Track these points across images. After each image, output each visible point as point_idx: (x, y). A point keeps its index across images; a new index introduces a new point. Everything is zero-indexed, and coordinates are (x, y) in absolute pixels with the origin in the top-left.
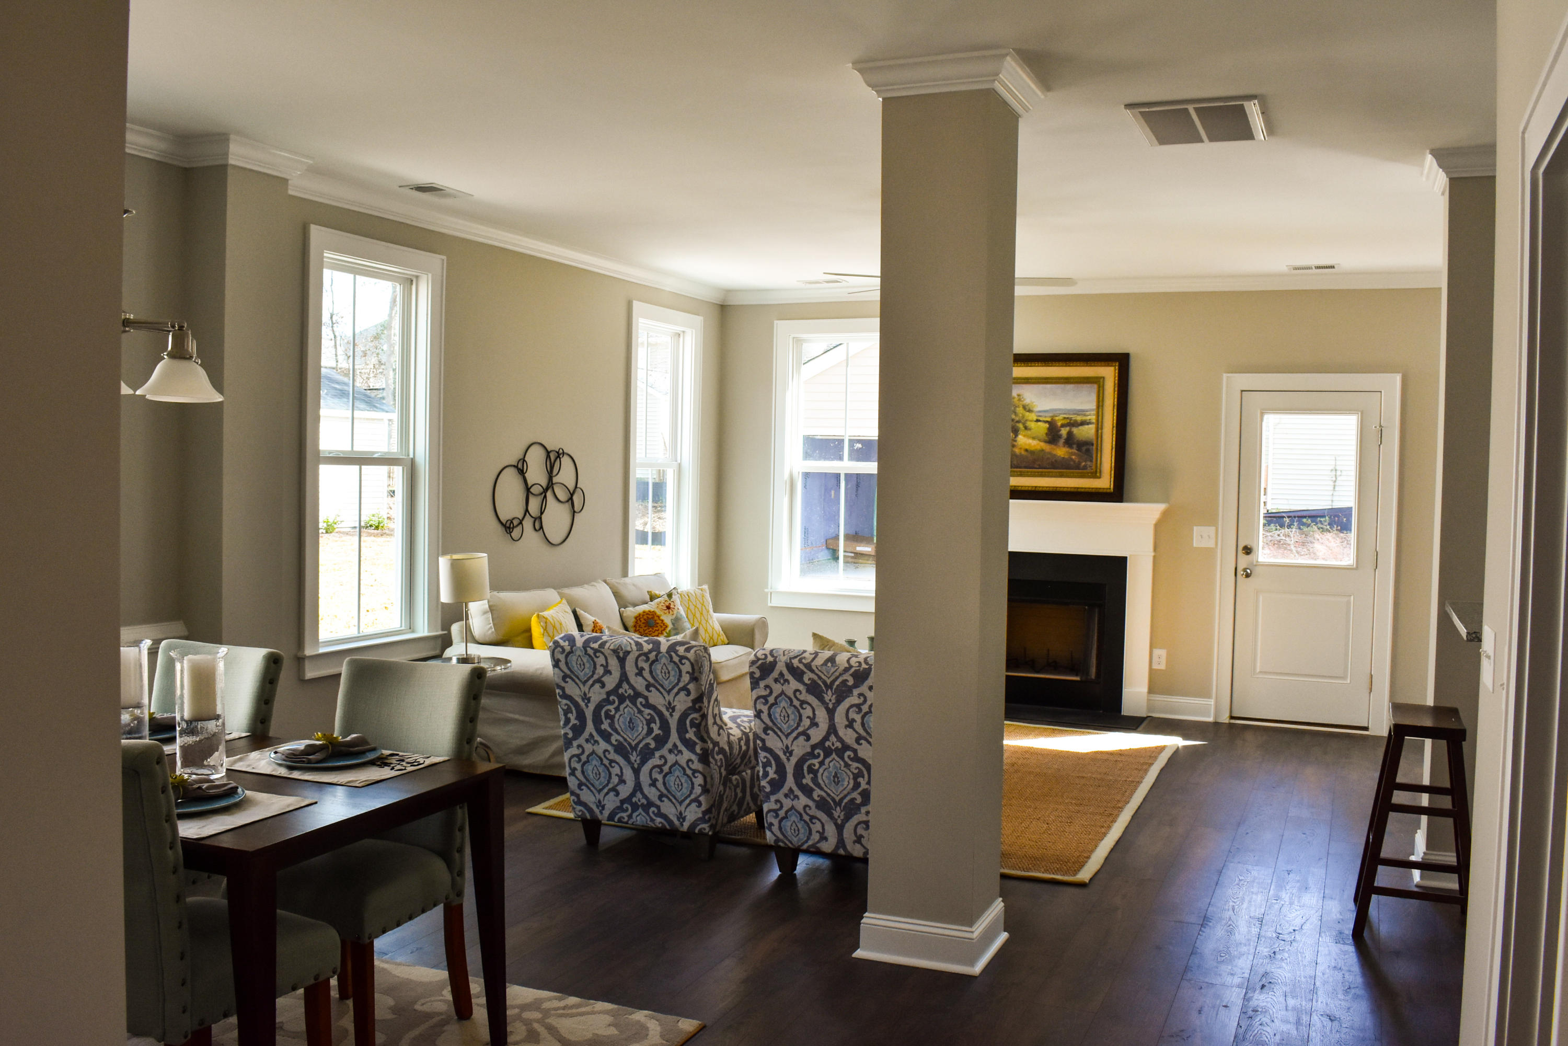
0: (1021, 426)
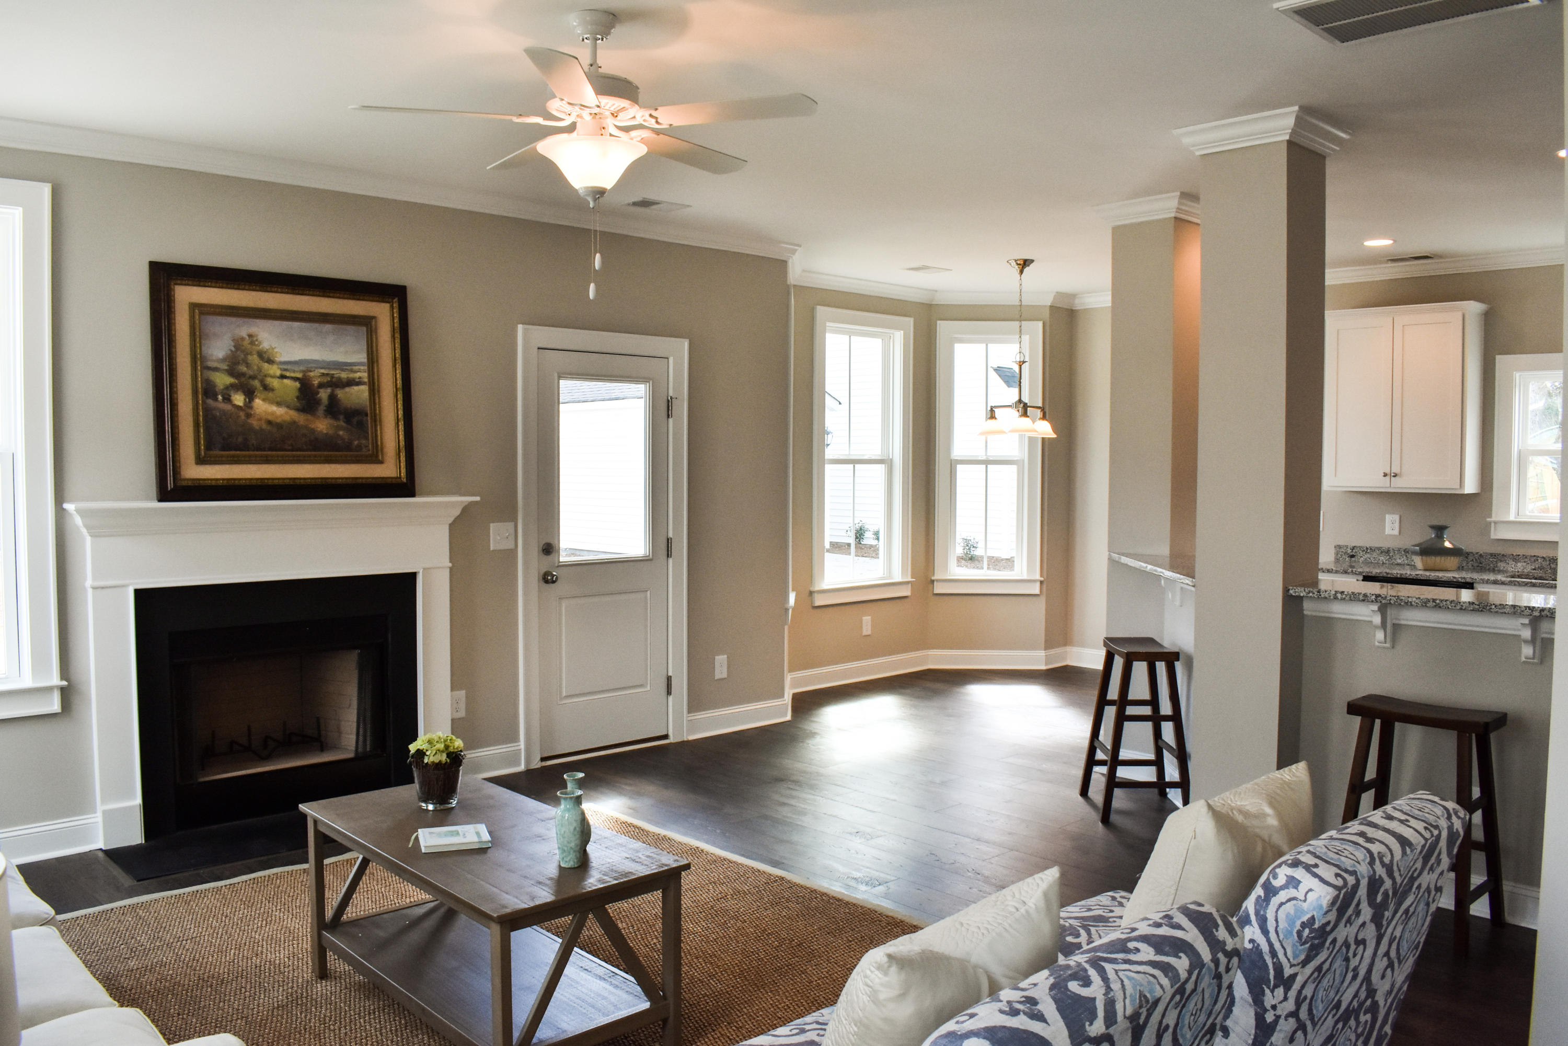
0: (256, 383)
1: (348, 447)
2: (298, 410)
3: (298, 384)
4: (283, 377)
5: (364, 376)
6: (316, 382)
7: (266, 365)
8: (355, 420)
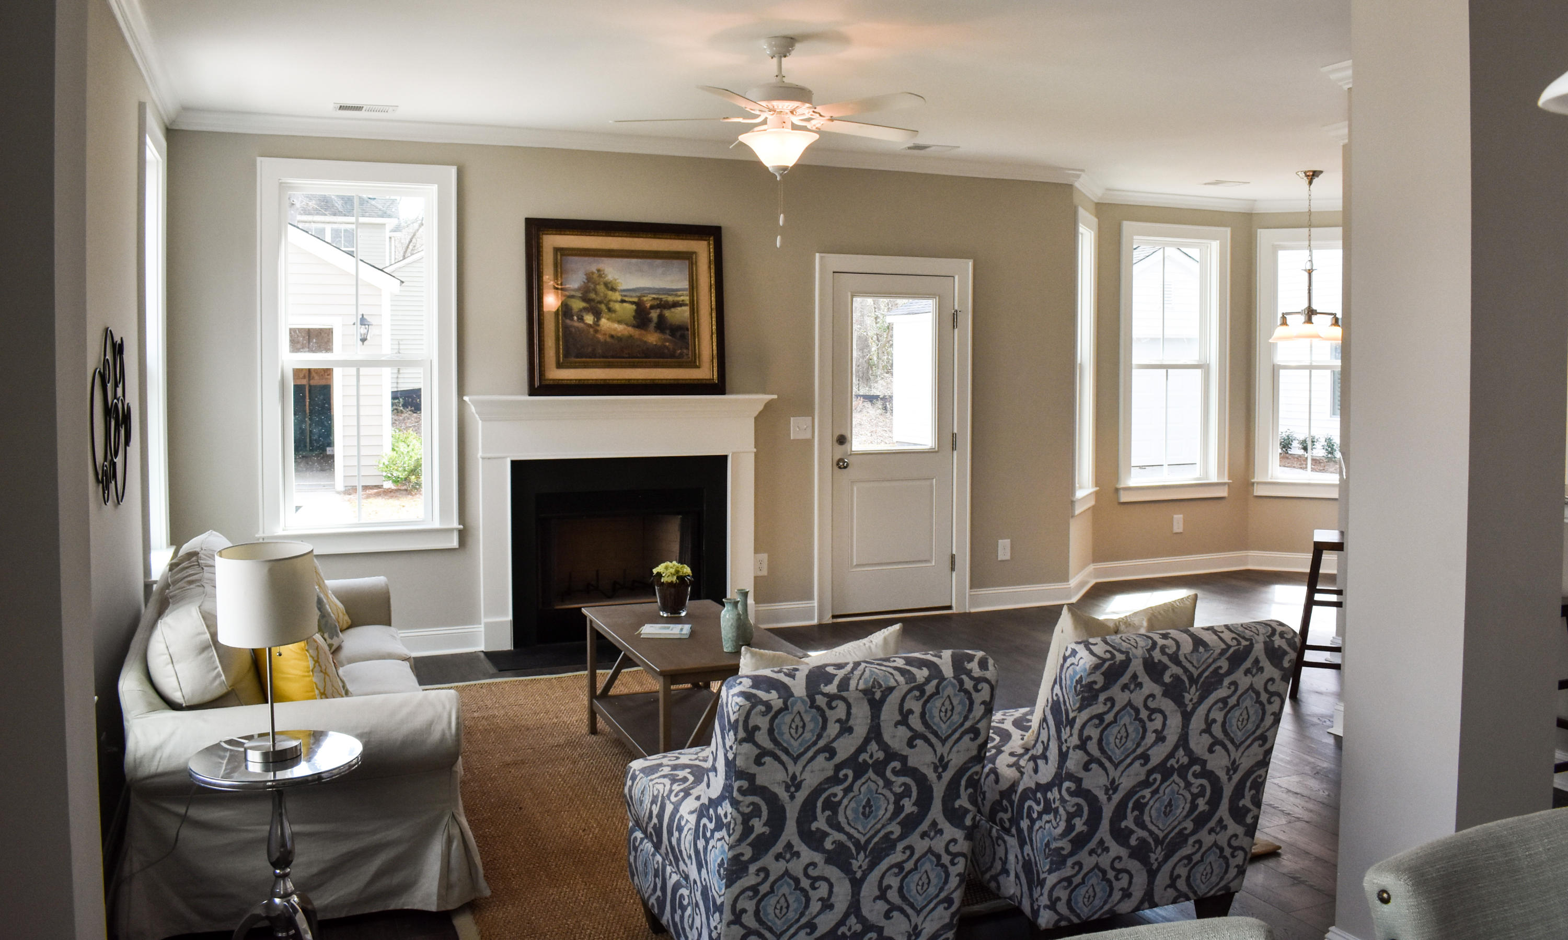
0: (603, 307)
1: (672, 356)
2: (634, 326)
3: (634, 307)
4: (623, 301)
5: (686, 299)
6: (648, 305)
7: (610, 293)
8: (678, 334)
